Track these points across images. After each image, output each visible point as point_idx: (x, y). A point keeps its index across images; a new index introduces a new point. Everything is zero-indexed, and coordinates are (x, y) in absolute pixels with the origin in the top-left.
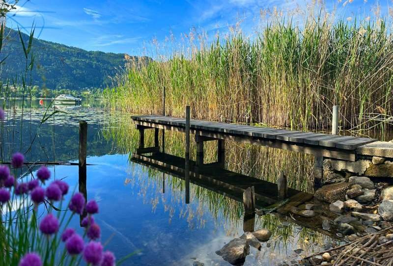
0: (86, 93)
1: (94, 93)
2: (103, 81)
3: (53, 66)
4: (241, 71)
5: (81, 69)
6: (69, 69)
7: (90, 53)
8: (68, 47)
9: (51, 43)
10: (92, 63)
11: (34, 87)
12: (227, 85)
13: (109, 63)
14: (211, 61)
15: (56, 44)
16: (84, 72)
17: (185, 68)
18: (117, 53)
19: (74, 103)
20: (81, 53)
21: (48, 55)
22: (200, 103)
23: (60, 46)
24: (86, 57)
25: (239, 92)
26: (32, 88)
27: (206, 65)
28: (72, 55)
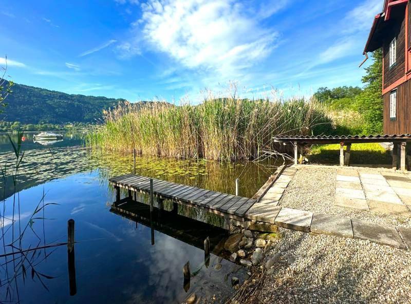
0: (69, 126)
1: (76, 126)
2: (84, 117)
3: (36, 105)
4: (190, 125)
5: (64, 108)
6: (51, 108)
7: (72, 96)
8: (50, 91)
9: (33, 87)
10: (74, 104)
11: (15, 123)
12: (181, 134)
13: (89, 103)
14: (169, 118)
15: (37, 88)
16: (66, 110)
17: (151, 122)
18: (96, 96)
19: (56, 138)
20: (63, 96)
21: (30, 97)
22: (163, 146)
23: (42, 90)
24: (69, 99)
25: (190, 139)
26: (13, 124)
27: (166, 121)
28: (54, 97)
